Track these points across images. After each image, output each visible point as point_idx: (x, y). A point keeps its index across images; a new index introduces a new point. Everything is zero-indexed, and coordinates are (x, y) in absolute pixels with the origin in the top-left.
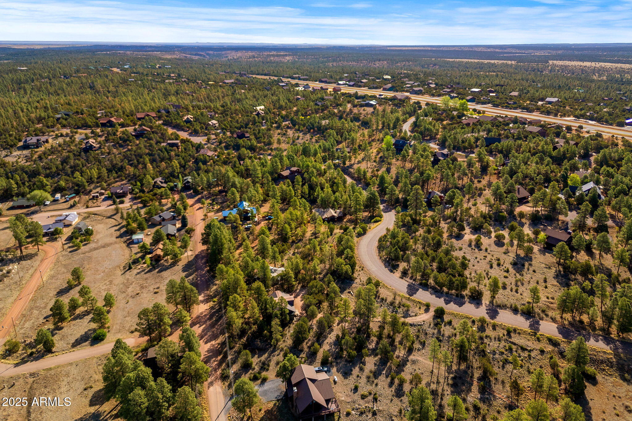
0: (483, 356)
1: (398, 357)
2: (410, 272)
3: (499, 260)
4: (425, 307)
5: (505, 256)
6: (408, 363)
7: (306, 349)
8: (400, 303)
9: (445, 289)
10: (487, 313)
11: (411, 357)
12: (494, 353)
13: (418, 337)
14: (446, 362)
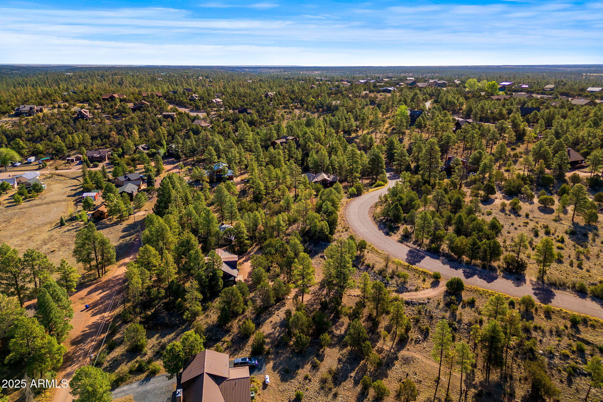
0: (531, 359)
1: (380, 351)
2: (413, 236)
3: (546, 227)
4: (432, 280)
5: (556, 224)
6: (396, 362)
7: (235, 330)
8: (393, 271)
9: (465, 258)
10: (535, 294)
11: (404, 353)
12: (551, 355)
13: (417, 321)
14: (462, 363)
